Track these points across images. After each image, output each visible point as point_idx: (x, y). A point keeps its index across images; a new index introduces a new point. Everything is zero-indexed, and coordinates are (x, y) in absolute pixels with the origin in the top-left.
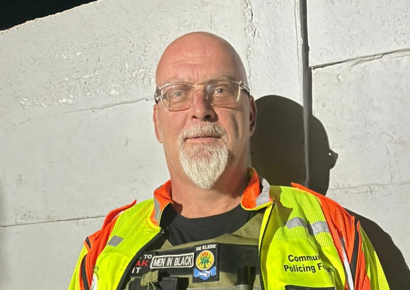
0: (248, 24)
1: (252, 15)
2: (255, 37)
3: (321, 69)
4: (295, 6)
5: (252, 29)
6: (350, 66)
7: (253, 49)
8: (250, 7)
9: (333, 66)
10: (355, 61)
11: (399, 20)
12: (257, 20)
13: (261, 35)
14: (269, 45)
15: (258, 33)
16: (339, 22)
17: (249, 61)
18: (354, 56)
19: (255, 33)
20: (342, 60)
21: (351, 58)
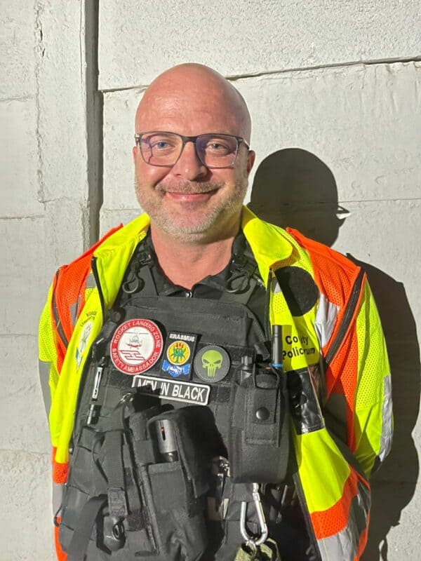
0: (37, 43)
1: (42, 35)
2: (44, 57)
3: (111, 93)
4: (80, 31)
5: (41, 49)
6: (137, 93)
7: (42, 68)
8: (40, 28)
9: (122, 91)
10: (139, 89)
11: (177, 53)
12: (46, 41)
13: (49, 56)
14: (56, 66)
15: (47, 53)
16: (126, 49)
17: (37, 80)
18: (137, 85)
19: (43, 53)
20: (127, 87)
21: (135, 85)
